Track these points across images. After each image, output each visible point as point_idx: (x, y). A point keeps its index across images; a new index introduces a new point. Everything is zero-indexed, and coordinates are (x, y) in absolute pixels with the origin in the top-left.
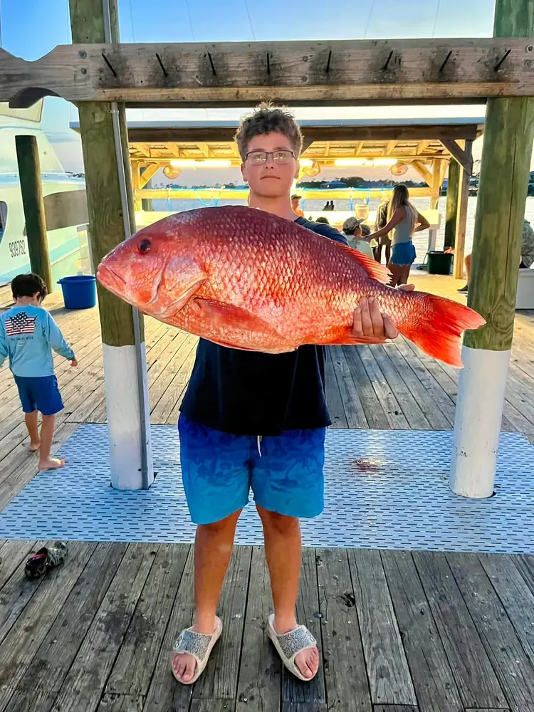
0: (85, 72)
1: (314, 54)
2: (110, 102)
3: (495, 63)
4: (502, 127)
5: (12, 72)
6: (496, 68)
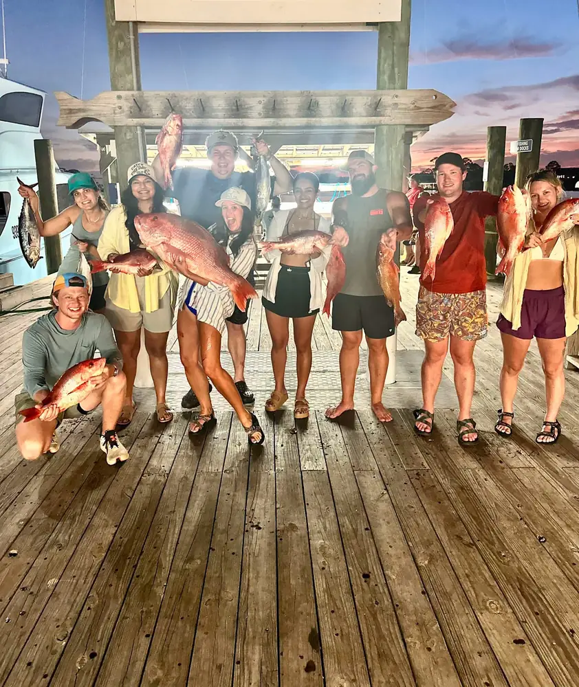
0: (120, 108)
1: (265, 99)
2: (136, 126)
5: (71, 108)
6: (376, 109)
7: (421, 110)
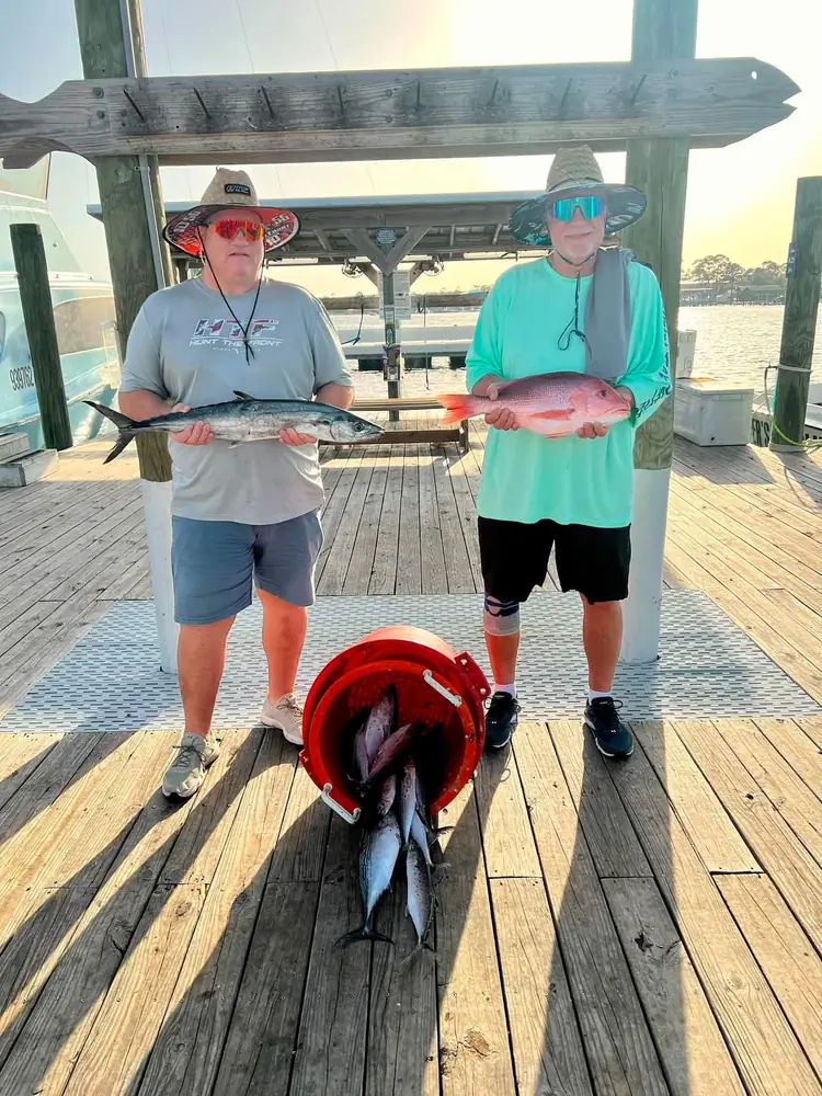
0: (102, 115)
1: (399, 87)
2: (138, 156)
3: (628, 95)
4: (645, 179)
6: (631, 102)
7: (727, 103)
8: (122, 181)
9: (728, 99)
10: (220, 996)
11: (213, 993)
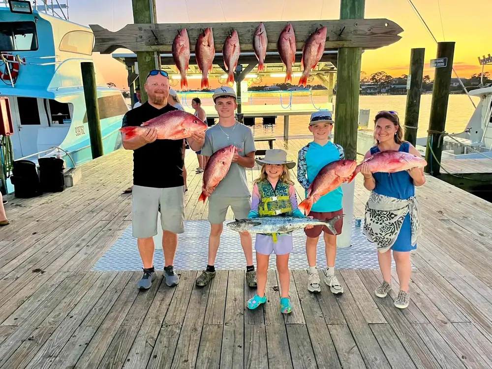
0: (141, 37)
1: (253, 29)
2: (153, 52)
3: (339, 33)
4: (345, 63)
5: (103, 37)
6: (340, 35)
7: (376, 35)
8: (147, 60)
9: (376, 34)
10: (190, 361)
11: (187, 360)
